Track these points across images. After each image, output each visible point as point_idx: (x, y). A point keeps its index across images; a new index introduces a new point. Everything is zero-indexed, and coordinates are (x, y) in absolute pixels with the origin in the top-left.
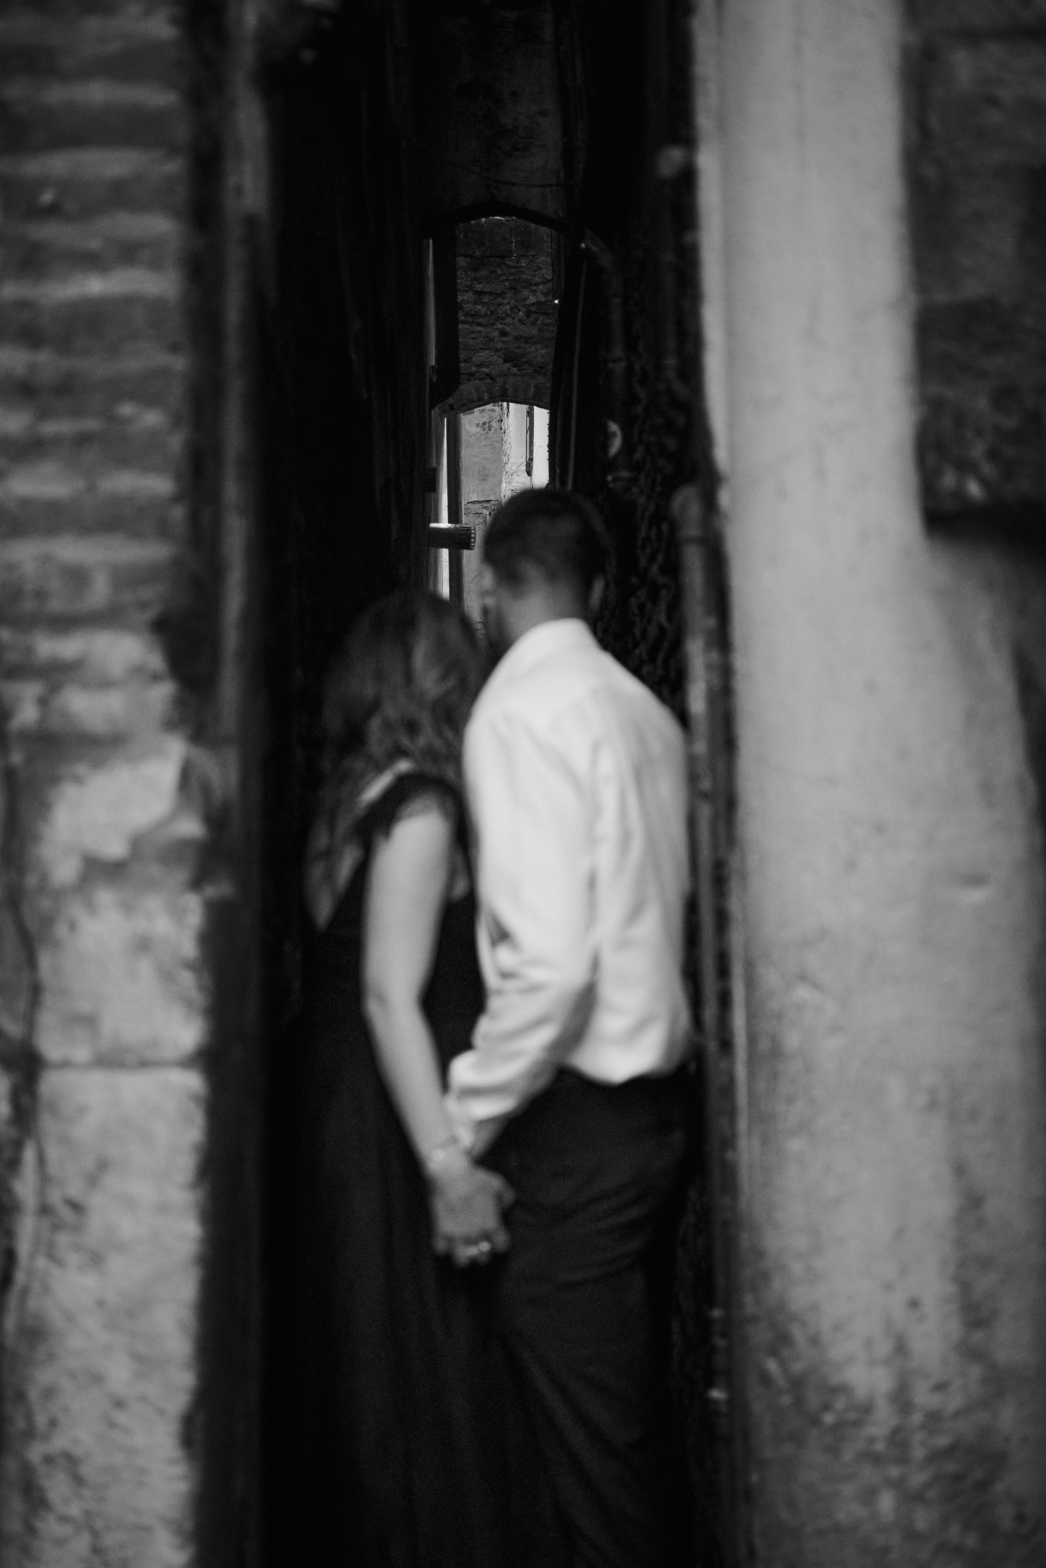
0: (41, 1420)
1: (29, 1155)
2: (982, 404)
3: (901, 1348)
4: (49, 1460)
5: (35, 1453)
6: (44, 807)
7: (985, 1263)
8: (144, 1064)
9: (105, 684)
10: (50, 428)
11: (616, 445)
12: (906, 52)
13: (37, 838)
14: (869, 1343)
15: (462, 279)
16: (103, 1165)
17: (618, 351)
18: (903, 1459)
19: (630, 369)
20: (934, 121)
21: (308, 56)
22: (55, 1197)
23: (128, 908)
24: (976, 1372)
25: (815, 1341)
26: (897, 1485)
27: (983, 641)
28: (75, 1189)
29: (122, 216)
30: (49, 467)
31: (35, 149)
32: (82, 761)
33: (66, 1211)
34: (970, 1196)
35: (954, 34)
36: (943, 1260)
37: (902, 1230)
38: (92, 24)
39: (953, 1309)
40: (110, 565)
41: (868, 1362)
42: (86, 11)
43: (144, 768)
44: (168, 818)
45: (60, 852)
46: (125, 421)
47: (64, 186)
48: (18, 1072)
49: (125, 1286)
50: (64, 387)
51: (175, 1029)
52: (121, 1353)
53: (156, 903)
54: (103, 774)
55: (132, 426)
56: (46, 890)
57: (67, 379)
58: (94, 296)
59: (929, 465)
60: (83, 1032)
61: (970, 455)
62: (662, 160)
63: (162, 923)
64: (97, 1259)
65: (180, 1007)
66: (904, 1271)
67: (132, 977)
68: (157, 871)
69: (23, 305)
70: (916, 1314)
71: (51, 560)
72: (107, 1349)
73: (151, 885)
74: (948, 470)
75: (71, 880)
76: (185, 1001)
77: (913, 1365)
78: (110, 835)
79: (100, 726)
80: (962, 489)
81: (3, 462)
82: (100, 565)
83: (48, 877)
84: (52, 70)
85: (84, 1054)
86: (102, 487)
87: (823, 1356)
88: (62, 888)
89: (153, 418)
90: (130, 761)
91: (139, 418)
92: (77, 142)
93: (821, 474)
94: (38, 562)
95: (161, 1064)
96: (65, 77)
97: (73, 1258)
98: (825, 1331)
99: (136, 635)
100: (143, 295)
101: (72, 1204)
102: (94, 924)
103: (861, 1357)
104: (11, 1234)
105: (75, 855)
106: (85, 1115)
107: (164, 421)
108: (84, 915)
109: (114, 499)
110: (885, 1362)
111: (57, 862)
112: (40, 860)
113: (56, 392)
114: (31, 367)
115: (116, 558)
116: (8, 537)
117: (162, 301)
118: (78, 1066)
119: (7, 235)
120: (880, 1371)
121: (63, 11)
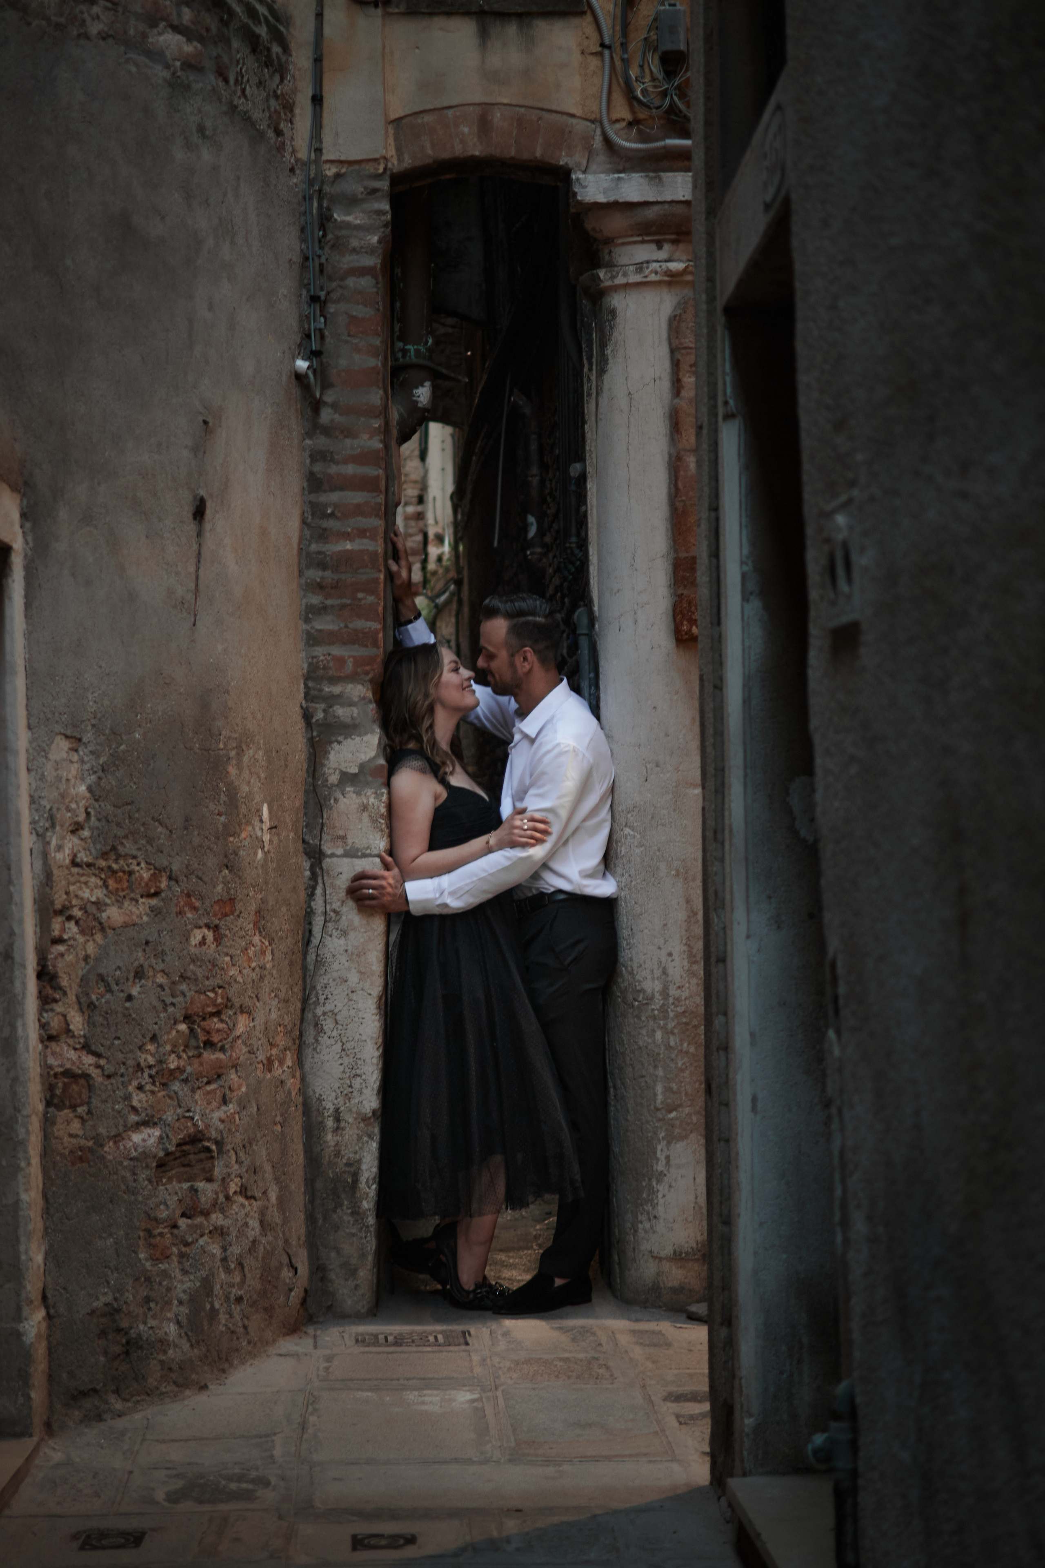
0: (322, 998)
1: (319, 891)
3: (665, 972)
4: (324, 1014)
5: (319, 1011)
6: (327, 752)
8: (364, 856)
9: (351, 704)
10: (329, 602)
11: (532, 531)
12: (670, 455)
13: (323, 765)
14: (652, 971)
18: (666, 1018)
19: (542, 482)
20: (680, 485)
22: (328, 909)
23: (358, 794)
25: (631, 973)
26: (663, 1028)
28: (335, 906)
29: (360, 518)
30: (329, 618)
31: (325, 491)
32: (341, 735)
33: (332, 914)
34: (693, 911)
35: (689, 451)
36: (681, 937)
37: (665, 925)
38: (348, 442)
39: (685, 956)
40: (354, 657)
41: (653, 979)
42: (346, 437)
43: (365, 738)
44: (375, 757)
45: (331, 771)
46: (360, 600)
47: (336, 506)
48: (314, 858)
49: (356, 944)
50: (336, 586)
51: (377, 842)
52: (354, 971)
53: (370, 792)
54: (349, 740)
55: (363, 602)
56: (326, 786)
57: (337, 583)
58: (348, 550)
59: (677, 621)
60: (340, 843)
61: (693, 617)
62: (571, 469)
63: (372, 800)
64: (345, 933)
65: (380, 833)
66: (666, 942)
67: (361, 820)
68: (370, 779)
69: (319, 553)
70: (670, 959)
71: (329, 654)
72: (349, 969)
73: (367, 784)
74: (685, 623)
75: (336, 782)
76: (382, 830)
77: (670, 979)
78: (351, 764)
79: (348, 721)
80: (690, 630)
81: (310, 616)
82: (349, 657)
83: (327, 781)
84: (332, 460)
85: (340, 851)
86: (351, 626)
87: (634, 979)
88: (332, 785)
89: (371, 599)
90: (360, 735)
91: (365, 599)
92: (342, 489)
93: (636, 622)
94: (324, 655)
95: (370, 855)
96: (337, 463)
97: (335, 933)
98: (635, 968)
99: (363, 685)
100: (367, 550)
101: (334, 911)
102: (345, 800)
103: (649, 977)
104: (310, 924)
105: (337, 772)
106: (340, 876)
107: (376, 600)
108: (341, 796)
109: (356, 630)
110: (658, 978)
111: (330, 775)
112: (324, 774)
113: (332, 588)
114: (322, 578)
115: (356, 654)
116: (313, 645)
117: (376, 553)
118: (338, 856)
119: (313, 525)
120: (656, 982)
121: (337, 437)
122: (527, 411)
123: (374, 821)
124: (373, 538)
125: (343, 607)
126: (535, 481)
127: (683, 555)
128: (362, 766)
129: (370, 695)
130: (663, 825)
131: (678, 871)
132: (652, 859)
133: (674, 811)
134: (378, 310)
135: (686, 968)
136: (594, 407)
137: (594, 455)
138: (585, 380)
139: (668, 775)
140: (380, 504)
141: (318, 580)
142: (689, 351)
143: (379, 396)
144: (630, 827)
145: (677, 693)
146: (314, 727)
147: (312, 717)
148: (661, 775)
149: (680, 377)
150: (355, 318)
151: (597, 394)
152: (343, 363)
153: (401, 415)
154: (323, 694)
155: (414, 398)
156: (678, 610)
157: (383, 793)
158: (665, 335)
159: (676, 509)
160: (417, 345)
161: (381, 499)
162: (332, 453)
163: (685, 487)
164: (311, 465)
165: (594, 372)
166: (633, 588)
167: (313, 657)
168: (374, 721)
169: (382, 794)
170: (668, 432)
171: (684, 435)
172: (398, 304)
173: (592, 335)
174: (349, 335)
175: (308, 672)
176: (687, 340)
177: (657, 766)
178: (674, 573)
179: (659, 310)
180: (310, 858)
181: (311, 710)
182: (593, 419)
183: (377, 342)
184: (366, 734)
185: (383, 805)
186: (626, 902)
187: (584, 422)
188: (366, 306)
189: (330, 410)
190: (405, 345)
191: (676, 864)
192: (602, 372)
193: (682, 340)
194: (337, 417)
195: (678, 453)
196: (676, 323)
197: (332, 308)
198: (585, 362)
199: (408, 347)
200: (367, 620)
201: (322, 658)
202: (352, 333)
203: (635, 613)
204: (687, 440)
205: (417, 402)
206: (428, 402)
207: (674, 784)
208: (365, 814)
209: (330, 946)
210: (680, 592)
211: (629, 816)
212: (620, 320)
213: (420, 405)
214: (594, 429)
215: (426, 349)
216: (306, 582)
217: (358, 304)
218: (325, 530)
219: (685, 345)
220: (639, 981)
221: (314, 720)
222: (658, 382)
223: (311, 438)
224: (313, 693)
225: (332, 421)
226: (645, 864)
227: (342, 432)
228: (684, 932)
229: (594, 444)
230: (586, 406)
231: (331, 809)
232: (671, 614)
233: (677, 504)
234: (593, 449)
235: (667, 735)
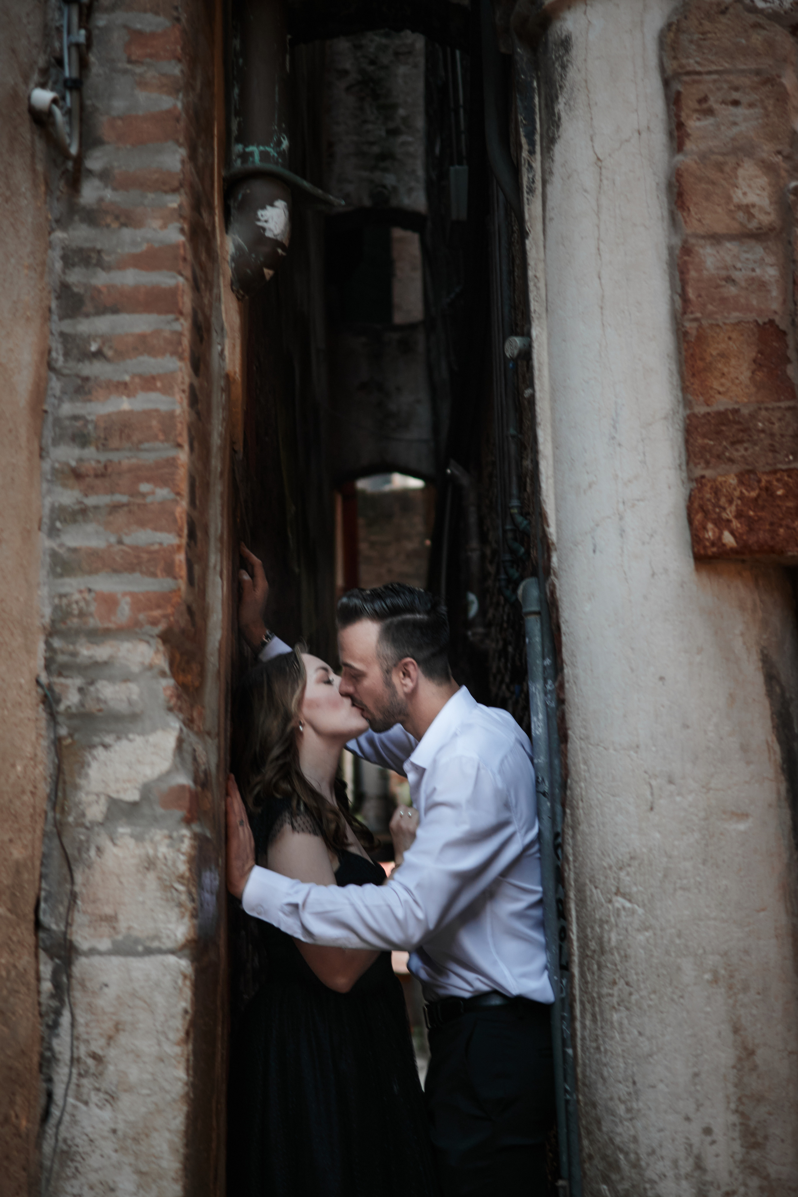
1: (65, 1019)
2: (733, 480)
3: (699, 1165)
6: (83, 765)
7: (759, 1099)
8: (149, 952)
9: (127, 678)
10: (91, 501)
11: (474, 610)
12: (671, 249)
13: (76, 787)
14: (675, 1163)
15: (362, 533)
16: (118, 1027)
17: (474, 544)
19: (483, 557)
20: (691, 294)
21: (268, 273)
22: (82, 1051)
23: (139, 838)
24: (754, 1182)
25: (636, 1165)
27: (738, 644)
28: (96, 1046)
29: (145, 359)
30: (90, 528)
31: (87, 316)
32: (109, 732)
33: (90, 1062)
34: (745, 1048)
35: (703, 237)
36: (727, 1097)
37: (696, 1075)
38: (127, 233)
39: (736, 1135)
40: (132, 594)
41: (677, 1177)
42: (124, 225)
43: (153, 738)
44: (168, 773)
45: (92, 798)
46: (144, 495)
47: (105, 339)
48: (59, 958)
49: (132, 1118)
50: (102, 474)
51: (172, 926)
52: (128, 1169)
53: (158, 834)
54: (124, 742)
55: (149, 500)
56: (83, 825)
57: (106, 467)
58: (125, 412)
59: (696, 523)
60: (105, 929)
61: (724, 516)
62: (507, 345)
63: (163, 850)
64: (111, 1098)
65: (177, 910)
66: (699, 1106)
67: (142, 886)
68: (159, 810)
69: (75, 418)
70: (709, 1139)
71: (90, 590)
72: (118, 1166)
73: (156, 821)
74: (710, 526)
75: (100, 818)
76: (180, 905)
77: (708, 1178)
78: (128, 785)
79: (122, 707)
80: (720, 538)
81: (58, 525)
82: (125, 594)
83: (83, 815)
84: (100, 264)
85: (104, 944)
86: (127, 540)
87: (642, 1175)
88: (94, 823)
89: (163, 493)
90: (143, 733)
91: (153, 493)
92: (115, 310)
93: (622, 533)
94: (81, 592)
95: (161, 951)
96: (107, 268)
97: (94, 1098)
98: (643, 1156)
99: (148, 642)
100: (157, 411)
101: (95, 1056)
102: (115, 850)
103: (670, 1174)
104: (50, 1080)
105: (103, 800)
106: (106, 990)
107: (172, 496)
108: (109, 844)
109: (135, 548)
110: (687, 1177)
111: (90, 804)
112: (80, 803)
113: (96, 476)
114: (80, 460)
115: (135, 589)
116: (61, 576)
117: (171, 415)
118: (101, 953)
119: (66, 371)
120: (684, 1183)
121: (108, 226)
122: (465, 481)
123: (167, 888)
124: (167, 390)
125: (115, 508)
126: (475, 556)
127: (701, 410)
128: (146, 790)
129: (162, 662)
130: (683, 888)
131: (715, 973)
132: (668, 953)
133: (704, 862)
134: (178, 19)
135: (739, 1157)
136: (540, 209)
137: (542, 285)
138: (524, 170)
139: (690, 798)
140: (180, 334)
141: (73, 463)
142: (696, 77)
143: (178, 157)
144: (624, 896)
145: (700, 651)
146: (60, 719)
147: (58, 701)
148: (678, 799)
149: (683, 119)
150: (139, 33)
151: (544, 183)
152: (119, 105)
153: (238, 248)
154: (79, 660)
155: (260, 224)
156: (696, 505)
157: (184, 836)
158: (653, 61)
159: (686, 334)
160: (264, 145)
161: (184, 326)
162: (99, 252)
163: (699, 296)
164: (64, 272)
165: (538, 156)
166: (616, 477)
167: (61, 596)
168: (170, 709)
169: (181, 839)
170: (666, 214)
171: (693, 213)
172: (236, 91)
173: (533, 98)
174: (130, 61)
175: (53, 621)
176: (691, 61)
177: (671, 782)
178: (687, 442)
179: (642, 22)
180: (52, 958)
181: (57, 689)
182: (539, 227)
183: (176, 70)
184: (154, 730)
185: (182, 858)
186: (621, 1033)
187: (524, 234)
188: (157, 13)
189: (96, 182)
190: (246, 146)
191: (712, 960)
192: (550, 141)
193: (684, 61)
194: (109, 194)
195: (685, 242)
196: (672, 35)
197: (101, 20)
198: (524, 140)
199: (251, 149)
200: (155, 529)
201: (77, 596)
202: (134, 58)
203: (621, 518)
204: (699, 220)
205: (264, 229)
206: (283, 232)
207: (702, 814)
208: (151, 876)
209: (85, 1123)
210: (699, 472)
211: (622, 874)
212: (577, 53)
213: (268, 234)
214: (541, 243)
215: (279, 153)
216: (53, 469)
217: (145, 11)
218: (86, 379)
219: (689, 69)
220: (652, 1182)
221: (62, 707)
222: (644, 135)
223: (65, 228)
224: (61, 658)
225: (101, 200)
226: (655, 961)
227: (117, 218)
228: (731, 1089)
229: (541, 266)
230: (526, 208)
231: (89, 867)
232: (683, 513)
233: (687, 325)
234: (540, 274)
235: (686, 726)
